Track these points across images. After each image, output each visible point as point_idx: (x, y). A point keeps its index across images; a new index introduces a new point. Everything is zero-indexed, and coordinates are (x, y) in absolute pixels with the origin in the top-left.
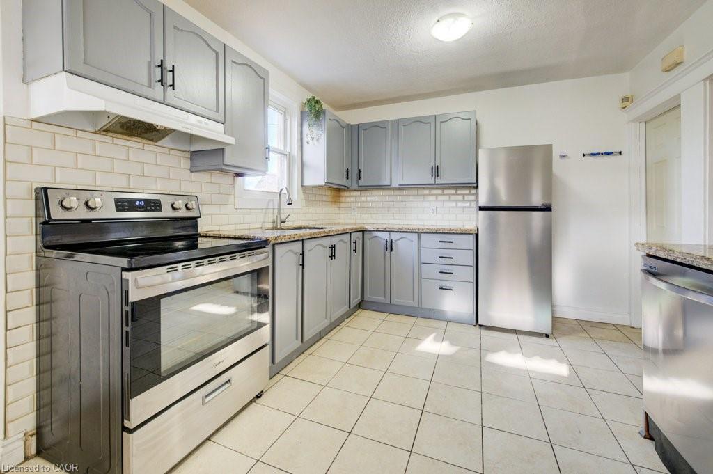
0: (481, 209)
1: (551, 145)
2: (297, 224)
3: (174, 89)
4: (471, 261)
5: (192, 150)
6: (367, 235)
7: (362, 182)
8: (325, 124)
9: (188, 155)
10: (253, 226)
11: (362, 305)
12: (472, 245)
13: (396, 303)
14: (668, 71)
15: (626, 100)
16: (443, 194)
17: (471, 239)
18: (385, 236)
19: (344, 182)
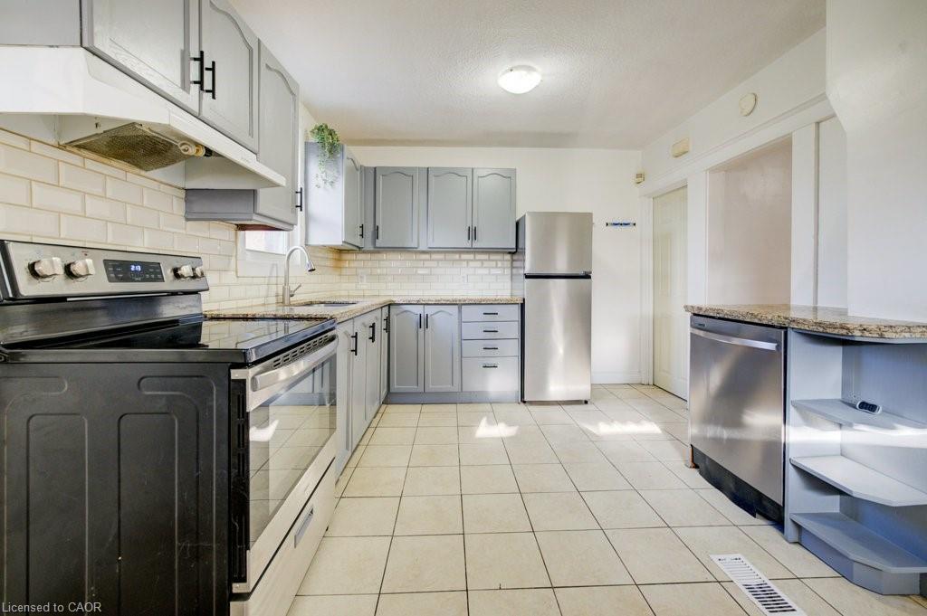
0: (528, 277)
1: (591, 214)
2: (308, 298)
3: (214, 97)
4: (517, 334)
5: (187, 188)
6: (393, 310)
7: (379, 243)
8: (344, 164)
9: (182, 194)
10: (255, 302)
11: (390, 398)
12: (517, 317)
13: (433, 391)
14: (677, 157)
15: (640, 175)
16: (475, 260)
17: (517, 309)
18: (418, 310)
19: (358, 241)
